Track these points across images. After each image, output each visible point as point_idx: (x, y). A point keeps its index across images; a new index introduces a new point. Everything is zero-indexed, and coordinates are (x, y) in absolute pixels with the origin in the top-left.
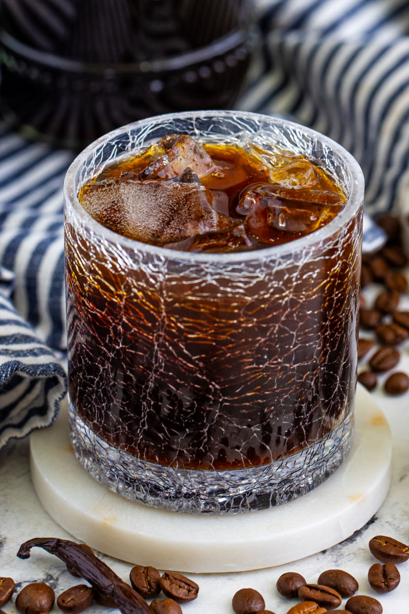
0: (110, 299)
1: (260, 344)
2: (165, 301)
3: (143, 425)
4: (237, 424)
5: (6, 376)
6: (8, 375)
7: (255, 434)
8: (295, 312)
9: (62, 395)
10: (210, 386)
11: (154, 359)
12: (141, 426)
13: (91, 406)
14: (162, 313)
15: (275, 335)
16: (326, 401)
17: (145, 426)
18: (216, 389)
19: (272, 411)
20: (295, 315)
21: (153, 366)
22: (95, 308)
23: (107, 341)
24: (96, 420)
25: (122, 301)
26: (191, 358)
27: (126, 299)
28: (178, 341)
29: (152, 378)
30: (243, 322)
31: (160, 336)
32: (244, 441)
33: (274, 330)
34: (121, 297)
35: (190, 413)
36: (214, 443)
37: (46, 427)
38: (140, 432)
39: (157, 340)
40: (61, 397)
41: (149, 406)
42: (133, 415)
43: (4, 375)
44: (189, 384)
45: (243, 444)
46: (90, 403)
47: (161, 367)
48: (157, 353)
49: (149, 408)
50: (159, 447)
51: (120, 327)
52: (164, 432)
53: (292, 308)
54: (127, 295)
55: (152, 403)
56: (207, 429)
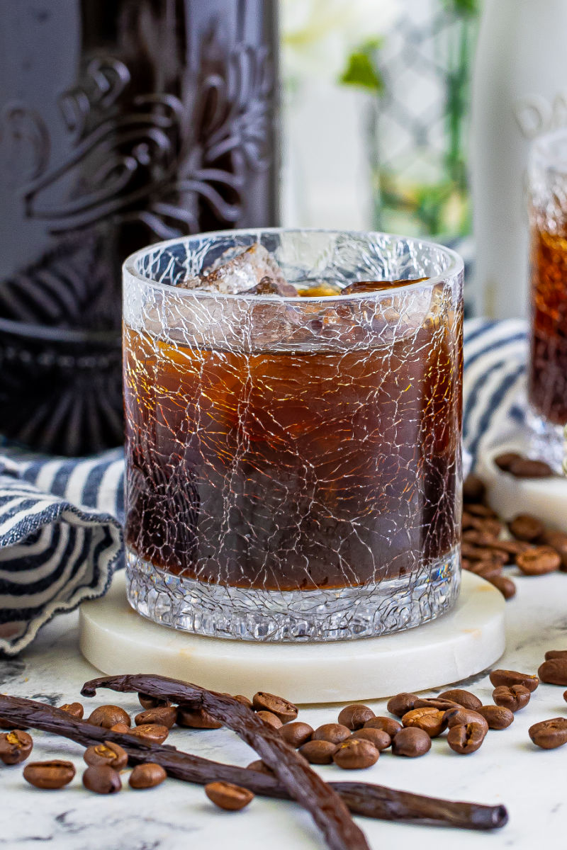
0: (185, 371)
1: (358, 411)
2: (251, 358)
3: (225, 528)
4: (334, 516)
5: (55, 515)
6: (58, 514)
7: (355, 530)
8: (395, 375)
9: (117, 554)
10: (304, 466)
11: (238, 437)
12: (222, 531)
13: (160, 526)
14: (247, 375)
15: (375, 401)
16: (433, 506)
17: (227, 529)
18: (310, 469)
19: (372, 502)
20: (396, 379)
21: (237, 446)
22: (166, 391)
23: (181, 429)
24: (167, 542)
25: (199, 370)
26: (281, 429)
27: (204, 367)
28: (266, 409)
29: (235, 463)
30: (338, 380)
31: (245, 405)
32: (342, 538)
33: (373, 394)
34: (197, 365)
35: (281, 502)
36: (308, 541)
37: (97, 597)
38: (221, 538)
39: (242, 412)
40: (116, 556)
41: (232, 501)
42: (212, 517)
43: (53, 514)
44: (278, 463)
45: (342, 541)
46: (159, 521)
47: (246, 445)
48: (241, 428)
49: (233, 504)
50: (244, 553)
51: (198, 406)
52: (250, 532)
53: (393, 368)
54: (205, 361)
55: (236, 495)
56: (300, 523)
